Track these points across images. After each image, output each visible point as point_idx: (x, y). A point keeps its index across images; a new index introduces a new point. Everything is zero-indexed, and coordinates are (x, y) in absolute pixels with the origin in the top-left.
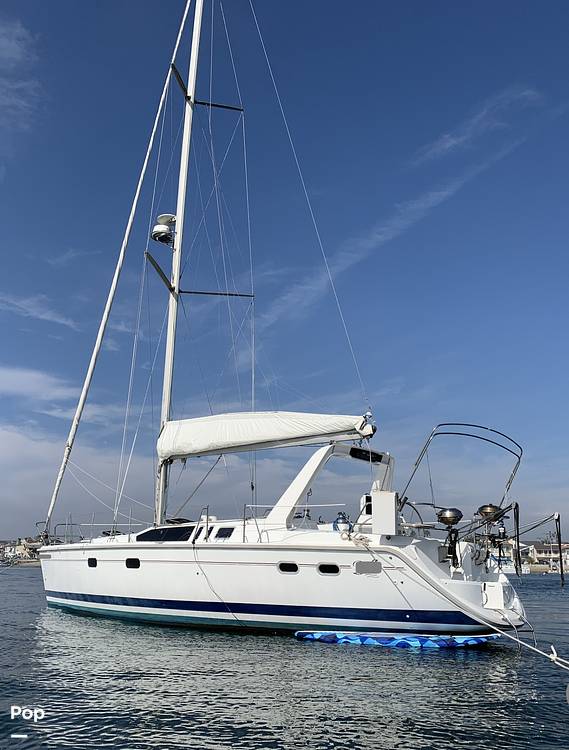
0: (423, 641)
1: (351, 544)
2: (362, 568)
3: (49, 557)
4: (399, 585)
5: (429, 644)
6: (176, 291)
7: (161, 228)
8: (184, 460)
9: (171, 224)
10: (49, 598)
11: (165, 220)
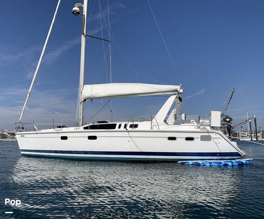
0: (232, 163)
1: (199, 130)
2: (203, 138)
3: (24, 136)
4: (218, 144)
5: (235, 164)
6: (85, 34)
7: (76, 8)
8: (92, 100)
9: (81, 8)
10: (22, 152)
11: (78, 6)
